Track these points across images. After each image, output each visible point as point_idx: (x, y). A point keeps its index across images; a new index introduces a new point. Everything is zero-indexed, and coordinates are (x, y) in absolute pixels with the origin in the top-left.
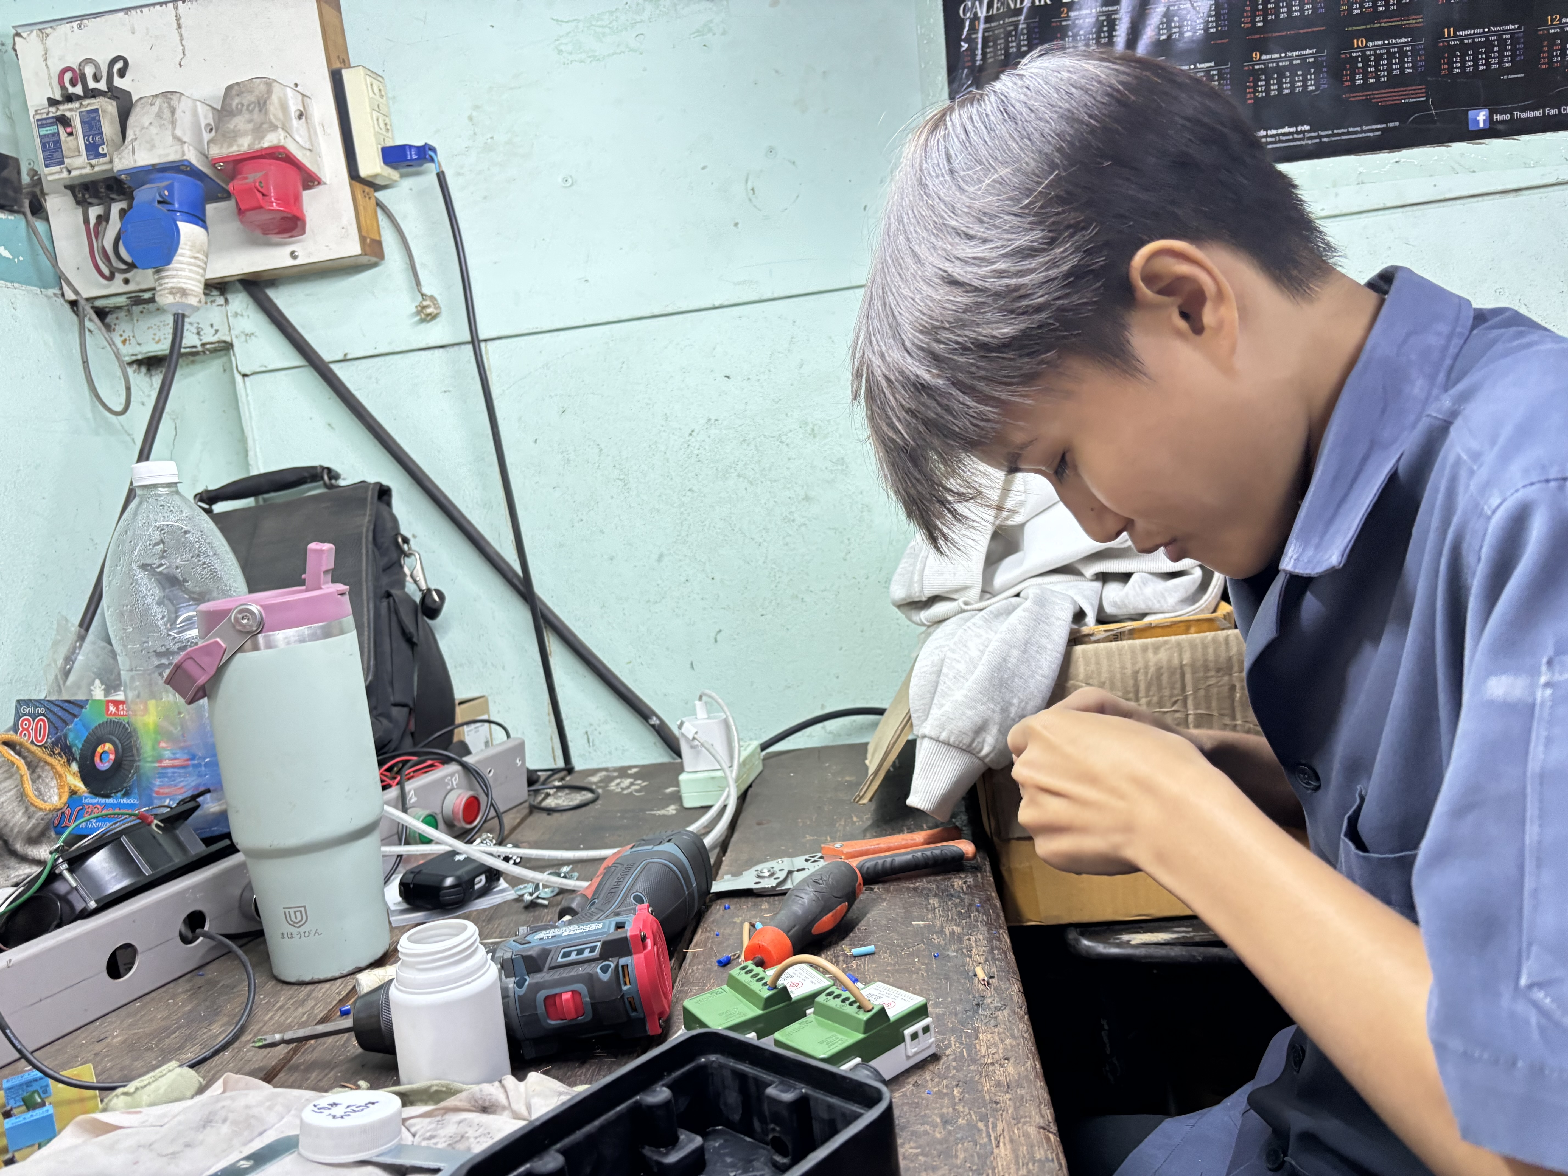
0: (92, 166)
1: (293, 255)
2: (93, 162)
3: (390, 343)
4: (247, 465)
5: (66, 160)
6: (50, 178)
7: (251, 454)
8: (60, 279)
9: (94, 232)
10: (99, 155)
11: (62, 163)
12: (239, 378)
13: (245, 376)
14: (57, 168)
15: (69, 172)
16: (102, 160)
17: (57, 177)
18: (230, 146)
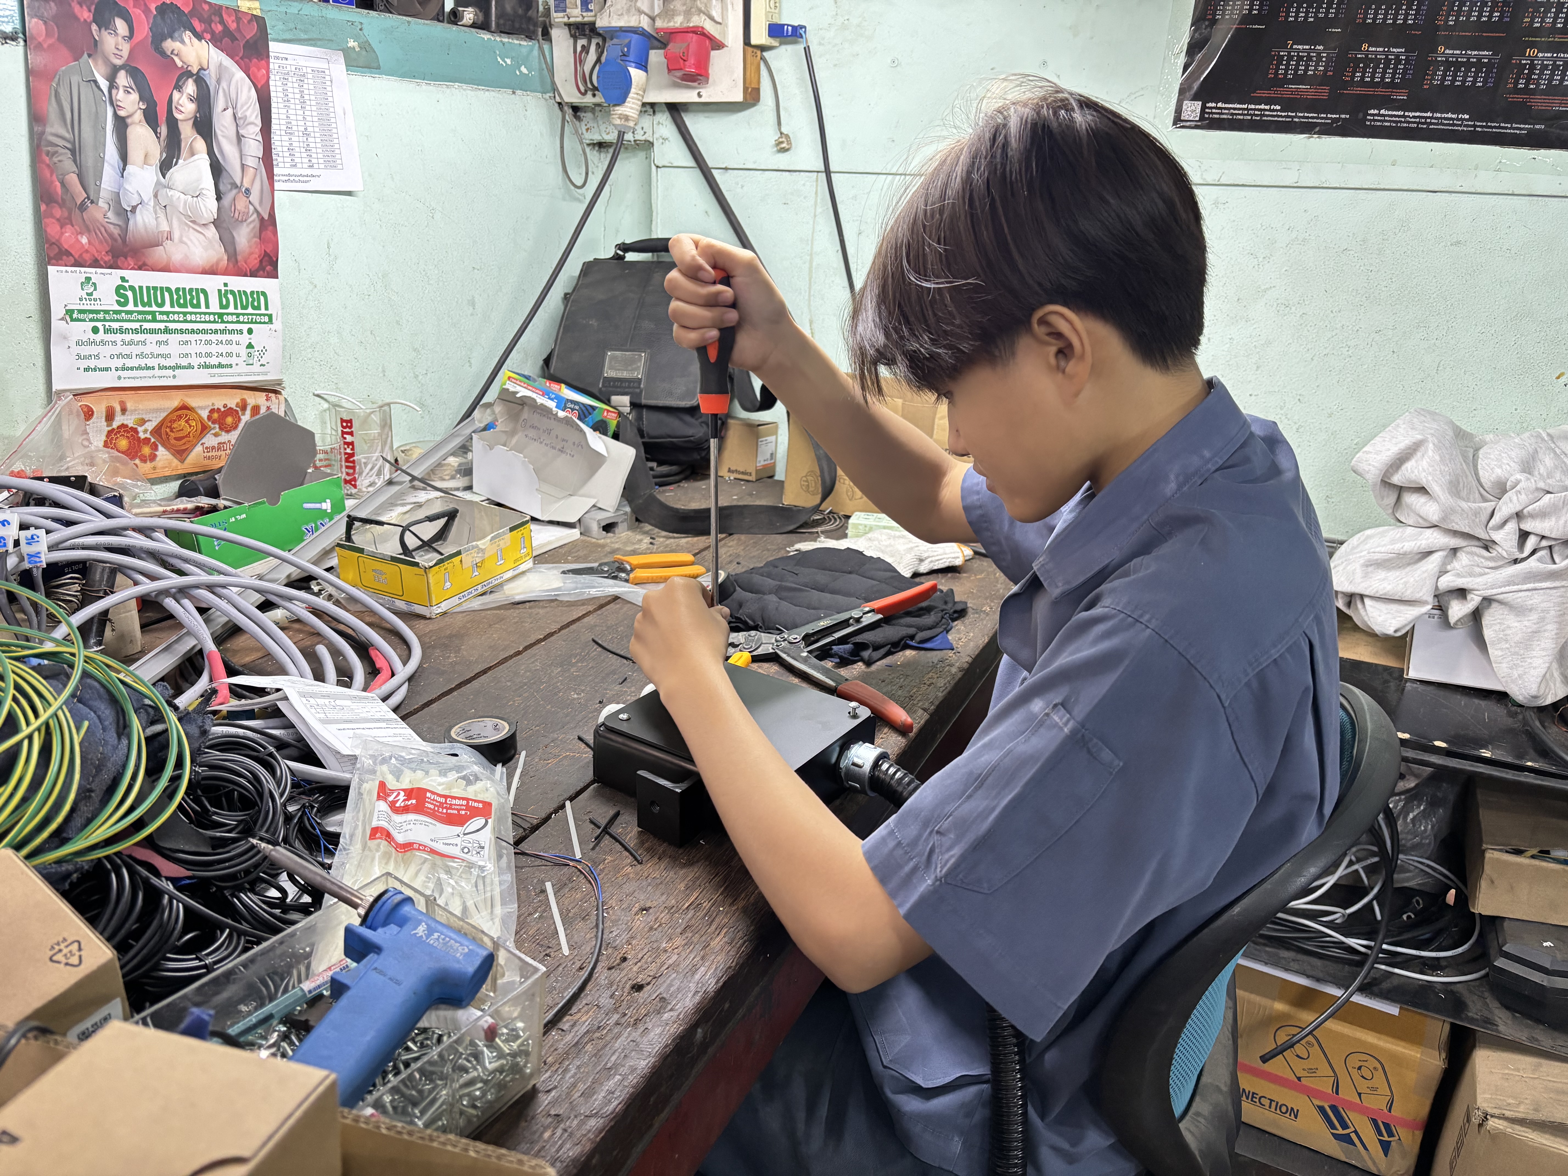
0: (583, 17)
1: (699, 95)
2: (584, 14)
3: (755, 162)
4: (650, 231)
5: (568, 10)
6: (556, 20)
7: (654, 223)
8: (555, 89)
9: (579, 60)
10: (588, 10)
11: (565, 11)
12: (654, 168)
13: (657, 167)
14: (561, 14)
15: (569, 18)
16: (590, 14)
17: (561, 20)
18: (669, 21)
